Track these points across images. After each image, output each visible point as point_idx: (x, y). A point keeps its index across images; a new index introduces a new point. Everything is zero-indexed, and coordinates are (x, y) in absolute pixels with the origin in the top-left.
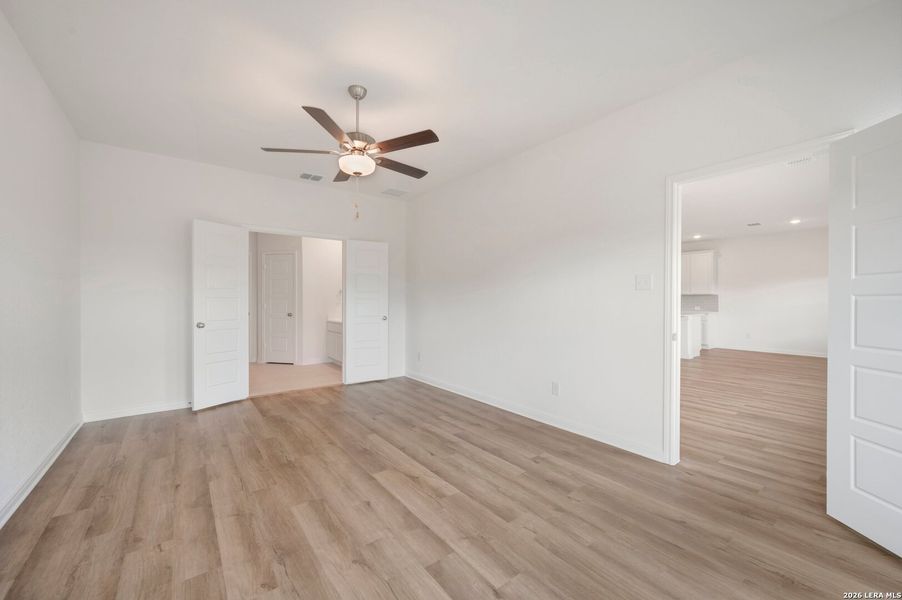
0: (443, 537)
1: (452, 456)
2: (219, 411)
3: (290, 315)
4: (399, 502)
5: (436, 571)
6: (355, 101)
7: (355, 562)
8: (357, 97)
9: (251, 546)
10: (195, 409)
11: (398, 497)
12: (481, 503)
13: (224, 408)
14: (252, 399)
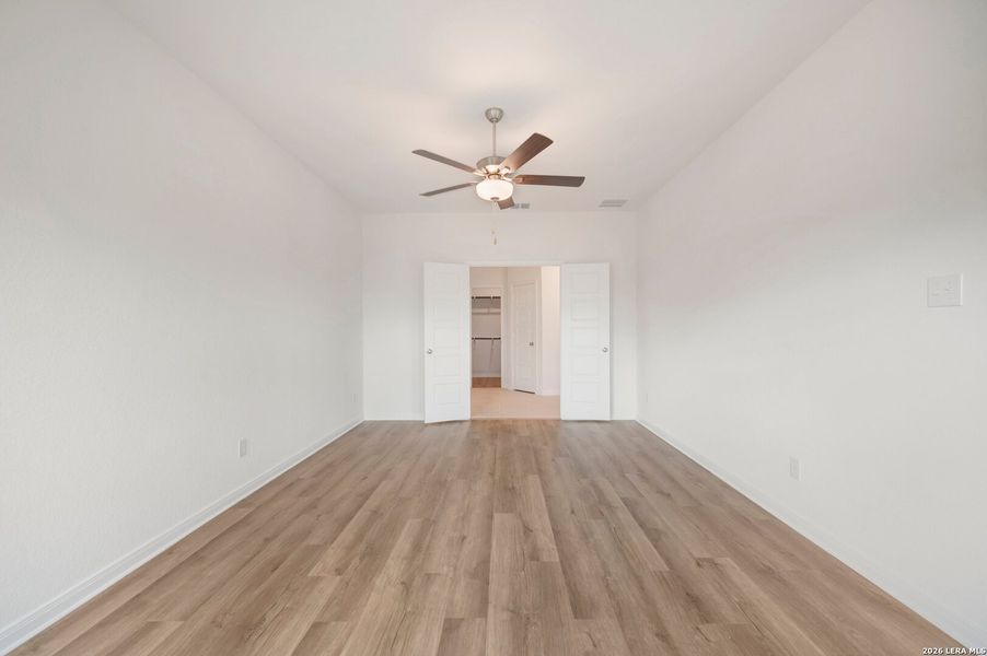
0: (492, 598)
1: (593, 521)
2: (443, 426)
3: (532, 344)
4: (490, 547)
5: (451, 627)
6: (492, 125)
7: (403, 583)
8: (494, 120)
9: (359, 538)
10: (426, 422)
11: (494, 543)
12: (568, 584)
13: (448, 425)
14: (473, 421)
